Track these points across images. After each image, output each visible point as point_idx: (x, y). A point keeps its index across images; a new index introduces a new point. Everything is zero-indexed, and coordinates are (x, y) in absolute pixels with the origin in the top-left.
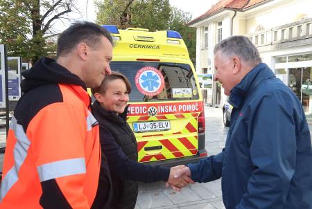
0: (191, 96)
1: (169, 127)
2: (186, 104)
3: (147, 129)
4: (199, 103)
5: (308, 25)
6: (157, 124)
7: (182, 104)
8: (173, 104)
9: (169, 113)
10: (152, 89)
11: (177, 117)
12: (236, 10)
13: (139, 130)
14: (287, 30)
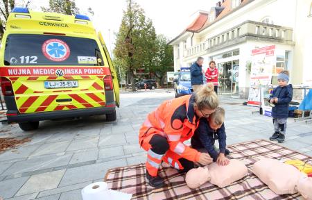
0: (96, 63)
1: (76, 85)
2: (91, 68)
3: (56, 86)
4: (103, 68)
5: (238, 29)
6: (66, 82)
7: (87, 68)
8: (78, 68)
9: (75, 74)
10: (59, 56)
11: (84, 77)
12: (193, 32)
13: (49, 86)
14: (226, 35)
